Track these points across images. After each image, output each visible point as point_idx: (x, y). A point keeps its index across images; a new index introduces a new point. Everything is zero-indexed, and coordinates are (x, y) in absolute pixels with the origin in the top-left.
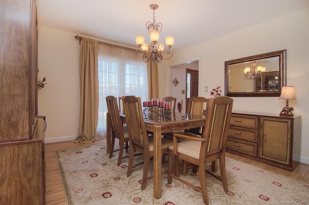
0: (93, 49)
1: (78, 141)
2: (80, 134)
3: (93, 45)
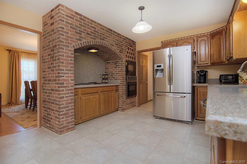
0: (18, 56)
1: (8, 105)
2: (9, 102)
3: (18, 54)
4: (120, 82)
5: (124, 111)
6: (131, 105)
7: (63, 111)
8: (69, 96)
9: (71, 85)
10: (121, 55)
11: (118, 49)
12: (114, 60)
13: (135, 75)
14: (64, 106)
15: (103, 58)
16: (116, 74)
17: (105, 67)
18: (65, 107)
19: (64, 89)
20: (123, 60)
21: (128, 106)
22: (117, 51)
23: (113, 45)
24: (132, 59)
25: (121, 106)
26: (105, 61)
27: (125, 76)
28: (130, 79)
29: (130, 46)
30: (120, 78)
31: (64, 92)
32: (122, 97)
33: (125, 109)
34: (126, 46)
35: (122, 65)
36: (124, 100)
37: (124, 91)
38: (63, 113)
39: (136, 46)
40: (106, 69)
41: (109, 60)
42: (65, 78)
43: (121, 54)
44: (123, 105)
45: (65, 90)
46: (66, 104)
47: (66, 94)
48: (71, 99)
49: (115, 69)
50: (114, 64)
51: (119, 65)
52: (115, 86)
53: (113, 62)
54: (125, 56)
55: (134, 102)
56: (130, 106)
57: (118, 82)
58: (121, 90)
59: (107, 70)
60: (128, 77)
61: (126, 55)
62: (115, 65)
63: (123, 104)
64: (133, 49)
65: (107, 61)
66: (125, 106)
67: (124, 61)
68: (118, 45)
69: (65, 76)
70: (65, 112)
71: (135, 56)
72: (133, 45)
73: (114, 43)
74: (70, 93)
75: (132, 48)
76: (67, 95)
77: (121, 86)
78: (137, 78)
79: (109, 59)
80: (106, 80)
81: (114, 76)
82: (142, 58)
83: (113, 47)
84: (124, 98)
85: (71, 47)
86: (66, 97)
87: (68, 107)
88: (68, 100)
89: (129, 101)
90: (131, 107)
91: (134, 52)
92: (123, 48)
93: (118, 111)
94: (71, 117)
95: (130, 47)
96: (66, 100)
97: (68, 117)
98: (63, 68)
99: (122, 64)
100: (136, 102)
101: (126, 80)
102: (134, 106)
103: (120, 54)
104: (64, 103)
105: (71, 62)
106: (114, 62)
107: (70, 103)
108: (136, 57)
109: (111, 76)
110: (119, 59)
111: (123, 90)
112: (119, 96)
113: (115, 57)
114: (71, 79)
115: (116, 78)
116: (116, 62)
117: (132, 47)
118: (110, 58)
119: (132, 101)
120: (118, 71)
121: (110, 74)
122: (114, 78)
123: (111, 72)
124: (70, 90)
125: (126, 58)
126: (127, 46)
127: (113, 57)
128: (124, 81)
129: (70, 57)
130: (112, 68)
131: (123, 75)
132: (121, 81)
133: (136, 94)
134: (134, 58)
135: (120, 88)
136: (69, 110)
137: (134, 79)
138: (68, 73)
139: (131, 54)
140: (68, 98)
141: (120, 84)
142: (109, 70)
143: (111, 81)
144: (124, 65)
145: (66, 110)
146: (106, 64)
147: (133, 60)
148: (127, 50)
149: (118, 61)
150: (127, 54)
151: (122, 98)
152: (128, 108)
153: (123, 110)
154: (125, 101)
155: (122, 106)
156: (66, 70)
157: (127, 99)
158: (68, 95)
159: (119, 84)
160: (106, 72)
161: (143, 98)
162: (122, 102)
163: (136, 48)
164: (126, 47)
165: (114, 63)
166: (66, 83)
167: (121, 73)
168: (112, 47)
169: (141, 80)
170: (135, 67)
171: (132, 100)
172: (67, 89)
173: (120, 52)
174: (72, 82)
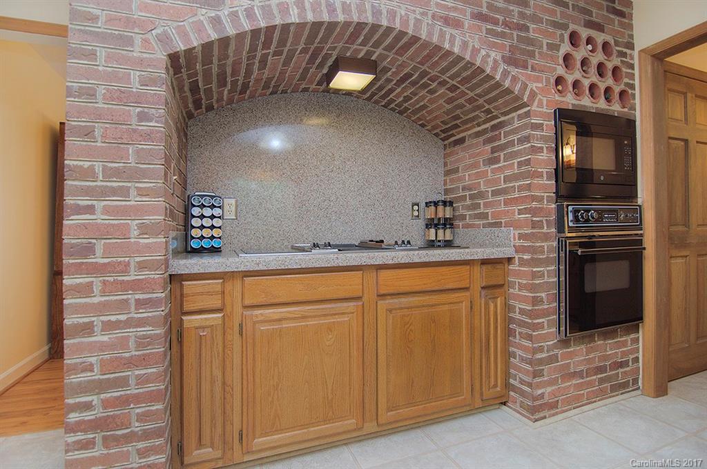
4: (519, 243)
5: (545, 417)
6: (601, 381)
7: (88, 406)
8: (128, 323)
9: (138, 259)
10: (515, 79)
11: (493, 46)
12: (485, 122)
13: (634, 196)
14: (96, 375)
15: (428, 122)
16: (495, 193)
17: (445, 164)
18: (100, 387)
19: (97, 282)
20: (534, 108)
21: (579, 387)
22: (488, 56)
23: (457, 24)
24: (601, 104)
25: (522, 382)
26: (443, 135)
27: (554, 206)
28: (587, 221)
29: (590, 25)
30: (517, 217)
31: (96, 300)
32: (530, 332)
33: (553, 406)
34: (556, 25)
35: (527, 139)
36: (541, 349)
37: (543, 295)
38: (88, 416)
39: (630, 27)
40: (447, 173)
41: (457, 126)
42: (99, 218)
43: (514, 71)
44: (538, 380)
45: (97, 288)
46: (106, 366)
47: (102, 308)
48: (145, 337)
49: (489, 169)
50: (486, 142)
51: (511, 143)
52: (484, 262)
53: (478, 134)
54: (553, 81)
55: (625, 364)
56: (590, 384)
57: (503, 243)
58: (521, 287)
59: (452, 181)
60: (576, 212)
61: (559, 81)
62: (488, 148)
63: (537, 374)
64: (612, 42)
65: (453, 135)
66: (549, 389)
67: (542, 115)
68: (496, 22)
69: (99, 205)
70: (97, 413)
71: (626, 80)
72: (612, 16)
73: (463, 12)
74: (133, 302)
75: (600, 38)
76: (113, 318)
77: (523, 262)
78: (649, 218)
79: (458, 122)
80: (445, 229)
81: (486, 205)
82: (682, 93)
83: (454, 32)
84: (544, 338)
85: (146, 41)
86: (108, 326)
87: (123, 382)
88: (123, 343)
89: (581, 354)
90: (601, 395)
91: (616, 61)
92: (531, 34)
93: (504, 404)
94: (141, 445)
95: (584, 33)
96: (102, 347)
97: (118, 440)
98: (87, 164)
99: (528, 131)
100: (636, 360)
101: (560, 229)
102: (624, 386)
103: (505, 74)
104: (93, 360)
105: (145, 126)
106: (485, 131)
107: (131, 363)
108: (632, 87)
109: (469, 208)
110: (506, 104)
111: (533, 288)
112: (511, 320)
113: (479, 96)
114: (140, 226)
115: (495, 215)
116: (494, 128)
117: (599, 28)
118: (458, 112)
119: (605, 358)
120: (507, 179)
121: (463, 198)
122: (485, 216)
123: (470, 189)
124: (136, 286)
125: (557, 97)
126: (564, 27)
127: (470, 101)
128: (546, 237)
129: (138, 99)
130: (475, 165)
131: (540, 199)
132: (521, 237)
133: (640, 318)
134: (622, 94)
135: (518, 274)
136: (125, 401)
137: (617, 222)
138: (124, 192)
139: (593, 70)
140: (119, 333)
141: (518, 250)
142: (460, 179)
143: (471, 231)
144: (544, 139)
145: (106, 404)
146: (448, 151)
147: (616, 108)
148: (566, 48)
149: (502, 119)
150: (561, 71)
151: (530, 338)
152: (576, 402)
153: (533, 410)
154: (553, 359)
155: (530, 385)
156: (109, 174)
157: (565, 343)
158: (123, 317)
159: (508, 252)
160: (447, 192)
161: (693, 338)
162: (530, 362)
163: (631, 36)
164: (559, 32)
165: (481, 139)
166: (108, 251)
167: (521, 188)
168: (449, 31)
169: (673, 229)
170: (628, 150)
171: (608, 348)
172: (112, 283)
173: (511, 61)
174: (150, 241)
